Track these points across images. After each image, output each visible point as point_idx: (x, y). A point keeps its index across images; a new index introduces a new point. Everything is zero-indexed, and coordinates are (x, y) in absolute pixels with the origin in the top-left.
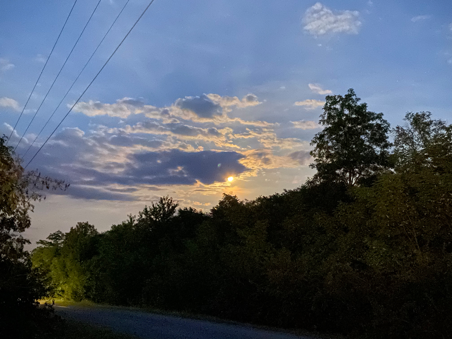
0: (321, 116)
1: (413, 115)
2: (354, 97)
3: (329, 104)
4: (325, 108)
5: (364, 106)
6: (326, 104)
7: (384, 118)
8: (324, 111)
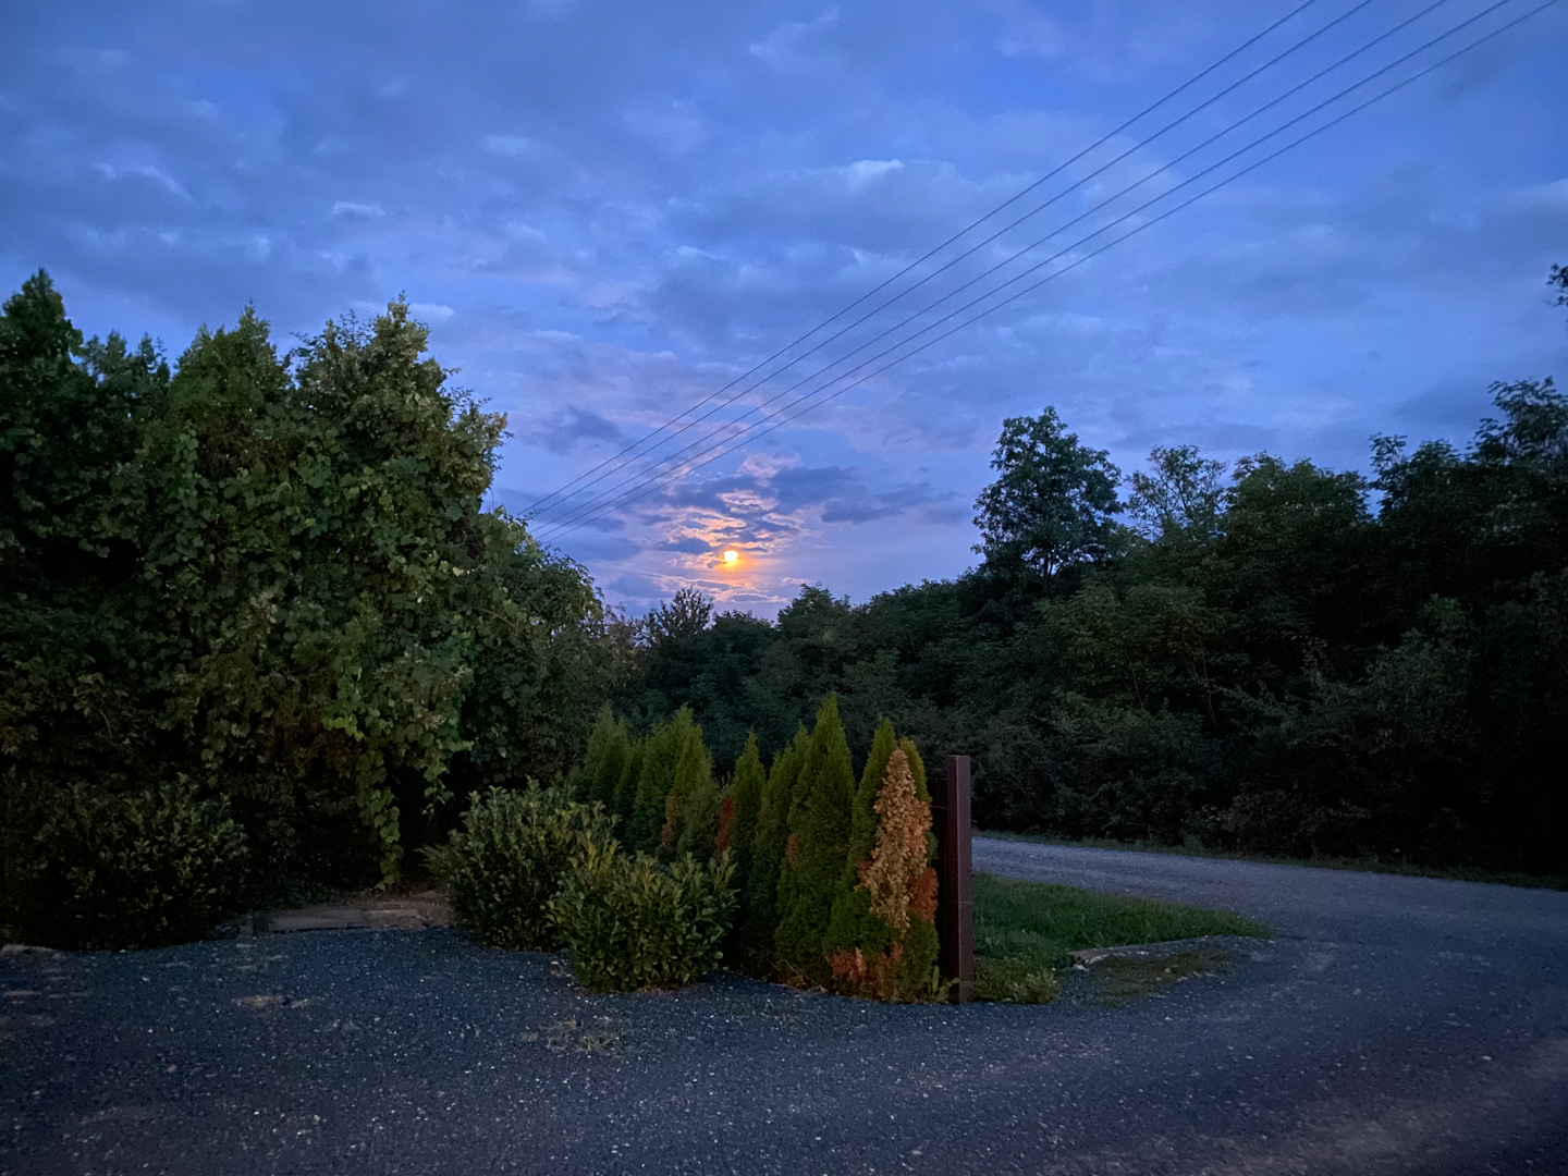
0: (995, 452)
1: (1164, 451)
2: (1055, 423)
3: (1008, 435)
4: (1001, 442)
5: (1072, 440)
6: (1005, 434)
7: (1109, 459)
8: (1000, 446)
